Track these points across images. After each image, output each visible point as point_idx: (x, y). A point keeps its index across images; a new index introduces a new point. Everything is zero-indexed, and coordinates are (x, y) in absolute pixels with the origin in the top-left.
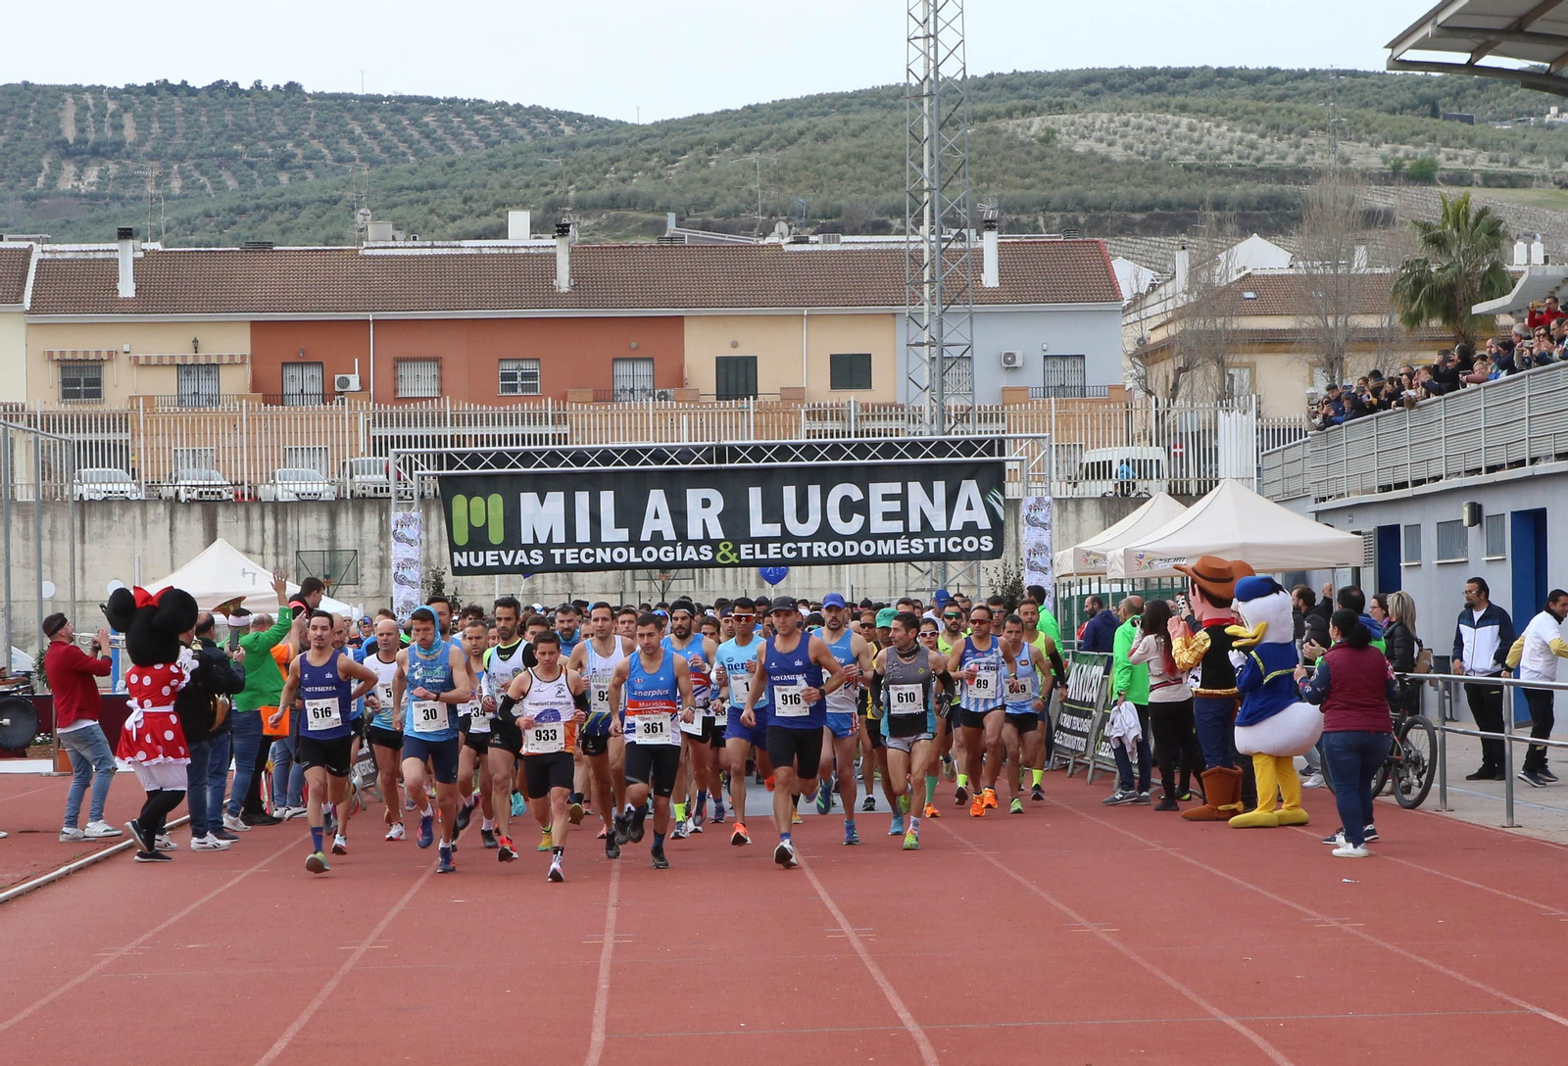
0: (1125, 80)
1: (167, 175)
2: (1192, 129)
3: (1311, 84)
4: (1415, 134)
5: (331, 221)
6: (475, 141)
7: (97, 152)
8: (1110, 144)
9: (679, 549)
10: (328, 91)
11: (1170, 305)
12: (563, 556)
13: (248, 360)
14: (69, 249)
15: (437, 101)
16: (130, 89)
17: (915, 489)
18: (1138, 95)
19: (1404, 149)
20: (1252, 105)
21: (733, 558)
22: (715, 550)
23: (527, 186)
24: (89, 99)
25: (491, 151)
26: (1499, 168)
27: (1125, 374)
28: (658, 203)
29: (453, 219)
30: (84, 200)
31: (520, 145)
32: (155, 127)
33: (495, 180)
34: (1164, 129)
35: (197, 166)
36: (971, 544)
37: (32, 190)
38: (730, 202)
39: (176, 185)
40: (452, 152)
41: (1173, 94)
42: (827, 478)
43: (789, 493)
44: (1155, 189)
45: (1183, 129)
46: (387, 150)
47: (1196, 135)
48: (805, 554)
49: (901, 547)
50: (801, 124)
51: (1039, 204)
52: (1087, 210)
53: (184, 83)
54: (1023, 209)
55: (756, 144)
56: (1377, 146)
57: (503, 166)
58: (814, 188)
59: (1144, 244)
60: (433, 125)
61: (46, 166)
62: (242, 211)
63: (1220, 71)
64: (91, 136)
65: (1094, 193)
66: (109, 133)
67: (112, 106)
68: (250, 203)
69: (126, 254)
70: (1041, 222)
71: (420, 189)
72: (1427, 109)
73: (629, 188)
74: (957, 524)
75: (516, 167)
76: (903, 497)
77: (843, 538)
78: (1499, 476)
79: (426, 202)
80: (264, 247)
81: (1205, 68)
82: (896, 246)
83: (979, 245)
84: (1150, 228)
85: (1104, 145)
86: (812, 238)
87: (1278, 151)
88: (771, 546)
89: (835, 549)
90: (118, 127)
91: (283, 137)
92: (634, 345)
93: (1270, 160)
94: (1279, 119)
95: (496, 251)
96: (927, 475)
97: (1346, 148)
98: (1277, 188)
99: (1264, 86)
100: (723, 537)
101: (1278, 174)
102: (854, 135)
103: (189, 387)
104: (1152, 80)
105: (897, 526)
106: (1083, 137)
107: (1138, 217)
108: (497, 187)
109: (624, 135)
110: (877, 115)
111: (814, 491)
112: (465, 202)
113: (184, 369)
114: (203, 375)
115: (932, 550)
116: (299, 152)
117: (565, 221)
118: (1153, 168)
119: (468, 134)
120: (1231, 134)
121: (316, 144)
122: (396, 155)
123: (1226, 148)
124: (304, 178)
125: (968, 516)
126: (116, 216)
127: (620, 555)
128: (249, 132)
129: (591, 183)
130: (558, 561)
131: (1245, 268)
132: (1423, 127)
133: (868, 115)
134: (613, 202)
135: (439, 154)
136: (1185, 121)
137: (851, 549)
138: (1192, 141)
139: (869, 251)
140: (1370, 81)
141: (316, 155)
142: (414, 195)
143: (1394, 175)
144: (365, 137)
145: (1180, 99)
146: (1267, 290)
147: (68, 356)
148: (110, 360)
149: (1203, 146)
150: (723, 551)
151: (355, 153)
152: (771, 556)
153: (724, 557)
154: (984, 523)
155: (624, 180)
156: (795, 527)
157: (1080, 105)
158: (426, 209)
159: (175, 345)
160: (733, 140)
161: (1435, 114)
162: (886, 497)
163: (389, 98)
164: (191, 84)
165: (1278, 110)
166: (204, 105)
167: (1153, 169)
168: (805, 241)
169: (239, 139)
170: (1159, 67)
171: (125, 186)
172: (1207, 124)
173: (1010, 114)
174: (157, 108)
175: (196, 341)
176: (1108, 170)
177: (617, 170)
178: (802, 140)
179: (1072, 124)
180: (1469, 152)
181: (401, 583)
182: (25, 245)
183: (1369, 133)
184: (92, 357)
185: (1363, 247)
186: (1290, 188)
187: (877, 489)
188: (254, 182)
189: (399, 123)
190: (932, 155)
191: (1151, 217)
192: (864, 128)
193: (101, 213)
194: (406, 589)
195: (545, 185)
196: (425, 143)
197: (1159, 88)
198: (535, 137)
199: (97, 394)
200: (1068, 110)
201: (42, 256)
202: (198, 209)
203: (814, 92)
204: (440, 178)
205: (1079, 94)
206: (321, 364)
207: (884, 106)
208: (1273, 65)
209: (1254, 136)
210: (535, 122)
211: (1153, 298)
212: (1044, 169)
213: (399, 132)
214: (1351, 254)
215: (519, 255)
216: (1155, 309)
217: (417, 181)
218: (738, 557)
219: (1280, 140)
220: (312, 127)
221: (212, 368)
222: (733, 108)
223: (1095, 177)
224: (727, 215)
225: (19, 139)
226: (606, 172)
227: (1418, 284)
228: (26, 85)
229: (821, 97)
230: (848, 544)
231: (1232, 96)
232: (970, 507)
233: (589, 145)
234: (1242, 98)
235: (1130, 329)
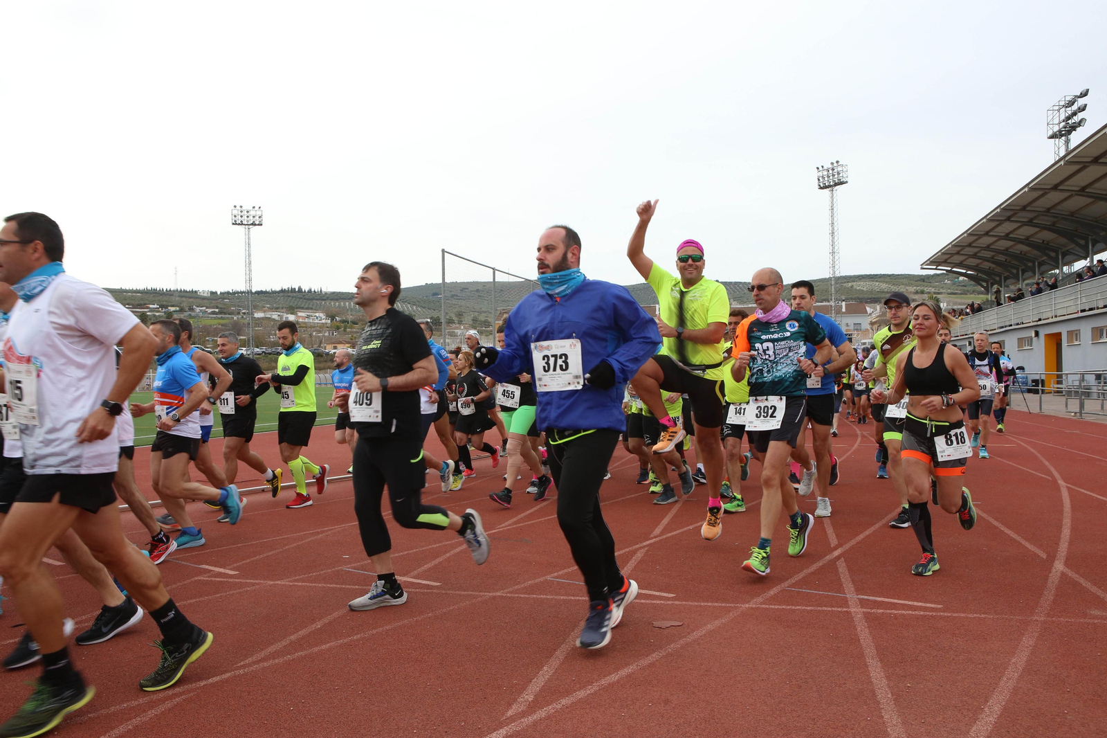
2: (878, 284)
4: (920, 285)
11: (877, 315)
15: (742, 282)
18: (869, 279)
19: (919, 288)
26: (936, 291)
27: (869, 327)
34: (874, 285)
41: (875, 279)
44: (871, 295)
51: (852, 297)
52: (859, 299)
54: (849, 298)
56: (914, 287)
59: (870, 305)
60: (742, 286)
63: (883, 275)
65: (861, 296)
70: (852, 300)
71: (739, 298)
81: (879, 274)
83: (841, 304)
84: (871, 302)
85: (862, 287)
94: (894, 283)
97: (907, 288)
99: (891, 278)
104: (871, 276)
120: (886, 285)
133: (819, 283)
143: (917, 293)
161: (924, 281)
165: (895, 281)
167: (871, 292)
170: (873, 274)
172: (881, 284)
173: (847, 282)
176: (864, 292)
179: (857, 284)
180: (931, 288)
200: (856, 281)
205: (858, 279)
208: (893, 273)
209: (891, 285)
211: (873, 314)
212: (852, 292)
213: (735, 288)
216: (874, 316)
219: (896, 285)
223: (861, 293)
234: (888, 279)
235: (869, 319)
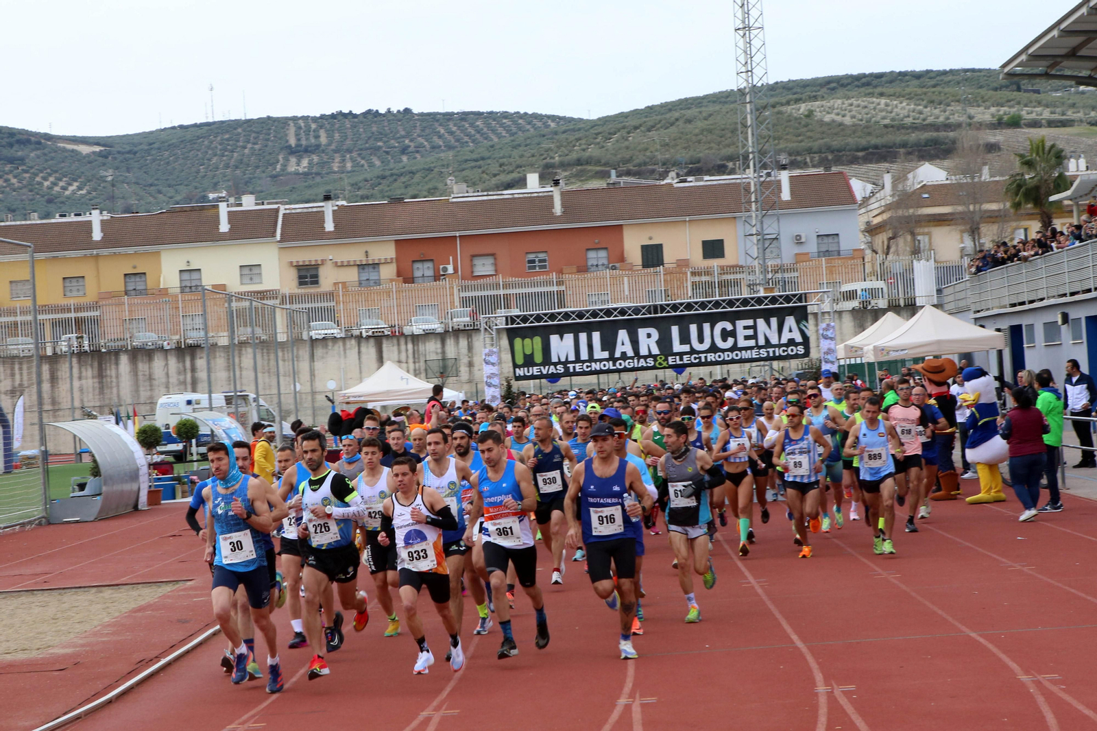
0: (849, 81)
1: (344, 160)
2: (887, 105)
3: (950, 78)
4: (1009, 101)
5: (430, 180)
6: (504, 133)
7: (307, 151)
8: (843, 116)
9: (636, 361)
10: (426, 111)
11: (883, 203)
12: (574, 367)
13: (394, 261)
14: (299, 207)
15: (483, 113)
16: (323, 117)
17: (761, 323)
18: (856, 89)
19: (1003, 110)
20: (919, 91)
21: (665, 364)
22: (655, 360)
23: (533, 156)
24: (301, 123)
25: (512, 138)
26: (1056, 117)
27: (861, 243)
28: (603, 161)
29: (495, 175)
30: (302, 176)
31: (527, 134)
32: (337, 136)
33: (515, 153)
34: (872, 106)
35: (359, 155)
36: (792, 350)
37: (274, 172)
38: (640, 158)
39: (349, 165)
40: (492, 140)
41: (875, 87)
42: (713, 319)
43: (693, 328)
44: (869, 138)
45: (882, 106)
46: (458, 140)
47: (889, 108)
48: (703, 360)
49: (754, 354)
50: (676, 115)
51: (807, 150)
52: (832, 152)
53: (351, 111)
54: (798, 154)
55: (653, 127)
56: (989, 108)
57: (519, 145)
58: (685, 148)
59: (864, 168)
60: (481, 126)
61: (281, 159)
62: (384, 178)
63: (900, 73)
64: (304, 142)
65: (836, 143)
66: (313, 141)
67: (313, 126)
68: (388, 173)
69: (329, 208)
70: (808, 160)
71: (476, 160)
72: (1015, 87)
73: (587, 154)
74: (784, 340)
75: (526, 146)
76: (754, 327)
77: (723, 351)
78: (1077, 298)
79: (480, 167)
80: (399, 200)
81: (892, 72)
82: (734, 181)
83: (778, 178)
84: (867, 159)
85: (840, 117)
86: (690, 179)
87: (935, 114)
88: (685, 357)
89: (719, 357)
90: (317, 137)
91: (403, 137)
92: (597, 241)
93: (930, 120)
94: (934, 98)
95: (521, 196)
96: (766, 315)
97: (972, 111)
98: (935, 134)
99: (925, 80)
100: (658, 353)
101: (935, 127)
102: (706, 119)
103: (364, 277)
104: (864, 80)
105: (752, 343)
106: (828, 113)
107: (860, 154)
108: (517, 158)
109: (583, 126)
110: (717, 107)
111: (707, 326)
112: (501, 166)
113: (361, 267)
114: (371, 270)
115: (771, 355)
116: (412, 144)
117: (557, 178)
118: (867, 127)
119: (500, 130)
120: (908, 107)
121: (420, 140)
122: (463, 143)
123: (906, 114)
124: (415, 158)
125: (790, 336)
126: (318, 183)
127: (605, 365)
128: (386, 135)
129: (567, 152)
130: (571, 370)
131: (922, 181)
132: (1013, 97)
133: (711, 108)
134: (579, 162)
135: (485, 141)
136: (883, 101)
137: (728, 356)
138: (887, 112)
139: (720, 185)
140: (982, 74)
141: (421, 146)
142: (473, 164)
143: (999, 124)
144: (446, 135)
145: (879, 90)
146: (936, 193)
147: (301, 264)
148: (322, 264)
149: (893, 114)
150: (660, 361)
151: (441, 143)
152: (686, 362)
153: (660, 364)
154: (799, 339)
155: (584, 150)
156: (697, 346)
157: (826, 96)
158: (480, 170)
159: (356, 255)
160: (641, 125)
161: (1019, 90)
162: (746, 328)
163: (458, 113)
164: (354, 112)
165: (934, 92)
166: (362, 122)
168: (685, 181)
169: (381, 140)
170: (867, 72)
171: (323, 168)
172: (895, 102)
173: (788, 103)
174: (337, 126)
175: (367, 252)
176: (843, 130)
177: (580, 145)
178: (677, 123)
179: (822, 106)
180: (1039, 109)
181: (489, 386)
182: (275, 206)
183: (984, 102)
184: (313, 263)
185: (987, 167)
186: (942, 134)
187: (741, 324)
188: (389, 161)
189: (463, 126)
190: (753, 134)
191: (867, 154)
192: (710, 115)
193: (311, 182)
194: (492, 389)
195: (542, 155)
196: (478, 136)
197: (868, 84)
198: (535, 129)
199: (316, 282)
200: (819, 99)
201: (285, 212)
202: (361, 178)
203: (683, 97)
204: (486, 154)
205: (824, 90)
206: (432, 260)
207: (720, 102)
208: (929, 69)
209: (921, 107)
210: (535, 121)
211: (873, 200)
212: (808, 131)
213: (463, 131)
214: (980, 170)
215: (534, 197)
216: (875, 205)
217: (475, 156)
218: (668, 363)
219: (935, 108)
220: (418, 131)
221: (375, 266)
222: (640, 108)
223: (836, 134)
224: (639, 165)
225: (266, 146)
226: (574, 146)
227: (1019, 186)
228: (269, 118)
229: (686, 100)
230: (726, 353)
231: (908, 86)
232: (791, 331)
233: (564, 132)
234: (913, 87)
235: (861, 218)
